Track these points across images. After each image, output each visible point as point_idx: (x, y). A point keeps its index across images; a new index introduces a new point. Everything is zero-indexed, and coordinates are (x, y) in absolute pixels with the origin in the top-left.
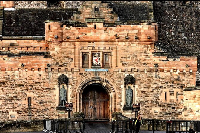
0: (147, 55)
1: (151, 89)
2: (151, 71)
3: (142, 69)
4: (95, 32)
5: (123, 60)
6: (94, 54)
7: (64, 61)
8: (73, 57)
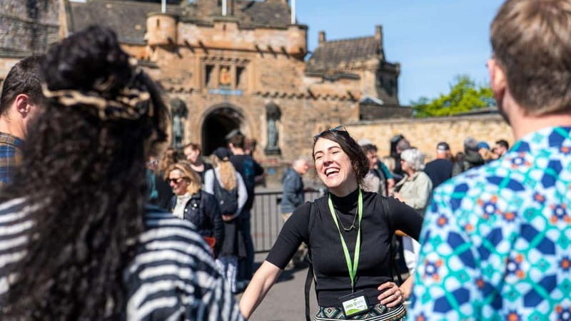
0: (296, 74)
1: (301, 123)
2: (301, 96)
3: (289, 93)
4: (225, 35)
5: (264, 79)
6: (222, 67)
7: (179, 76)
8: (192, 70)
